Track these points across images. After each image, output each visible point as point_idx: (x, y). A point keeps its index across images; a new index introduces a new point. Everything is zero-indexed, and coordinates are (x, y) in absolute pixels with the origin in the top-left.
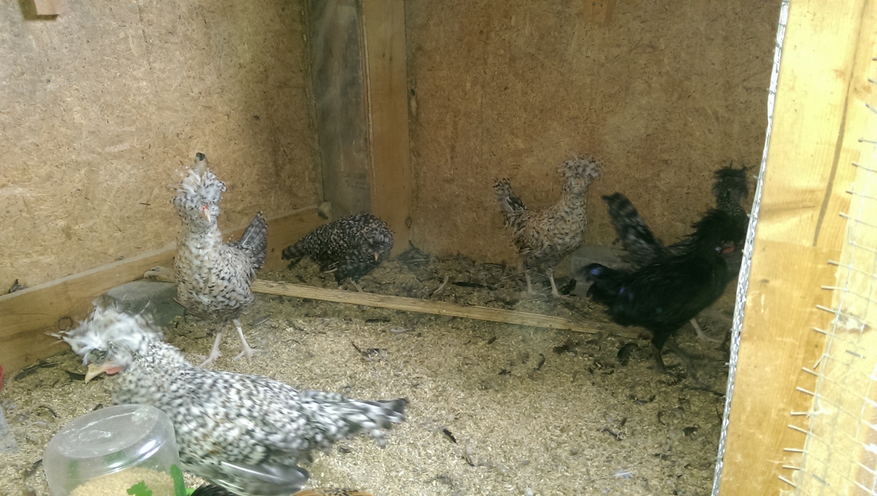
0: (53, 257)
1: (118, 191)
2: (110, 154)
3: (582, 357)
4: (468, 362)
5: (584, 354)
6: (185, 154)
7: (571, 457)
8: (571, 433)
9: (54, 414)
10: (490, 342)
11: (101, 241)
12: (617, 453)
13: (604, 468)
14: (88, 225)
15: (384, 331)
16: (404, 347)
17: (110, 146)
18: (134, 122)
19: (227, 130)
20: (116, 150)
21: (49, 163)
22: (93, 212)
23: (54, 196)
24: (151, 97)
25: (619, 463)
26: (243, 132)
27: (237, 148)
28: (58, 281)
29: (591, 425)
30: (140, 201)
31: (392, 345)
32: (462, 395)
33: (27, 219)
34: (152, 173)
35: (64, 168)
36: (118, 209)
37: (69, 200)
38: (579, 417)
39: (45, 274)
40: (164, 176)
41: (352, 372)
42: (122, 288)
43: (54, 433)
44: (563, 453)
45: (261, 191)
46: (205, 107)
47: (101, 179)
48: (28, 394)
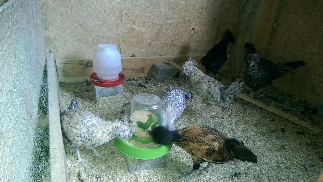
0: (145, 50)
1: (166, 35)
2: (167, 23)
3: (307, 139)
4: (260, 124)
5: (309, 138)
6: (189, 27)
7: (285, 169)
8: (289, 161)
9: (134, 93)
10: (272, 121)
11: (158, 49)
12: (304, 174)
13: (296, 177)
14: (155, 43)
15: (233, 103)
16: (238, 111)
17: (168, 20)
18: (177, 14)
19: (204, 22)
20: (170, 22)
21: (151, 22)
22: (158, 40)
23: (149, 32)
24: (184, 7)
25: (303, 178)
26: (209, 23)
27: (205, 29)
28: (144, 57)
29: (298, 162)
30: (171, 39)
31: (234, 109)
32: (253, 134)
33: (141, 37)
34: (177, 31)
35: (154, 24)
36: (165, 40)
37: (153, 34)
38: (295, 158)
39: (141, 54)
40: (181, 33)
41: (217, 112)
42: (159, 64)
43: (132, 98)
44: (282, 166)
45: (208, 45)
46: (200, 13)
47: (163, 30)
48: (129, 86)
